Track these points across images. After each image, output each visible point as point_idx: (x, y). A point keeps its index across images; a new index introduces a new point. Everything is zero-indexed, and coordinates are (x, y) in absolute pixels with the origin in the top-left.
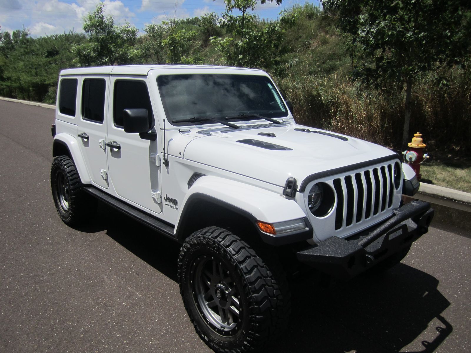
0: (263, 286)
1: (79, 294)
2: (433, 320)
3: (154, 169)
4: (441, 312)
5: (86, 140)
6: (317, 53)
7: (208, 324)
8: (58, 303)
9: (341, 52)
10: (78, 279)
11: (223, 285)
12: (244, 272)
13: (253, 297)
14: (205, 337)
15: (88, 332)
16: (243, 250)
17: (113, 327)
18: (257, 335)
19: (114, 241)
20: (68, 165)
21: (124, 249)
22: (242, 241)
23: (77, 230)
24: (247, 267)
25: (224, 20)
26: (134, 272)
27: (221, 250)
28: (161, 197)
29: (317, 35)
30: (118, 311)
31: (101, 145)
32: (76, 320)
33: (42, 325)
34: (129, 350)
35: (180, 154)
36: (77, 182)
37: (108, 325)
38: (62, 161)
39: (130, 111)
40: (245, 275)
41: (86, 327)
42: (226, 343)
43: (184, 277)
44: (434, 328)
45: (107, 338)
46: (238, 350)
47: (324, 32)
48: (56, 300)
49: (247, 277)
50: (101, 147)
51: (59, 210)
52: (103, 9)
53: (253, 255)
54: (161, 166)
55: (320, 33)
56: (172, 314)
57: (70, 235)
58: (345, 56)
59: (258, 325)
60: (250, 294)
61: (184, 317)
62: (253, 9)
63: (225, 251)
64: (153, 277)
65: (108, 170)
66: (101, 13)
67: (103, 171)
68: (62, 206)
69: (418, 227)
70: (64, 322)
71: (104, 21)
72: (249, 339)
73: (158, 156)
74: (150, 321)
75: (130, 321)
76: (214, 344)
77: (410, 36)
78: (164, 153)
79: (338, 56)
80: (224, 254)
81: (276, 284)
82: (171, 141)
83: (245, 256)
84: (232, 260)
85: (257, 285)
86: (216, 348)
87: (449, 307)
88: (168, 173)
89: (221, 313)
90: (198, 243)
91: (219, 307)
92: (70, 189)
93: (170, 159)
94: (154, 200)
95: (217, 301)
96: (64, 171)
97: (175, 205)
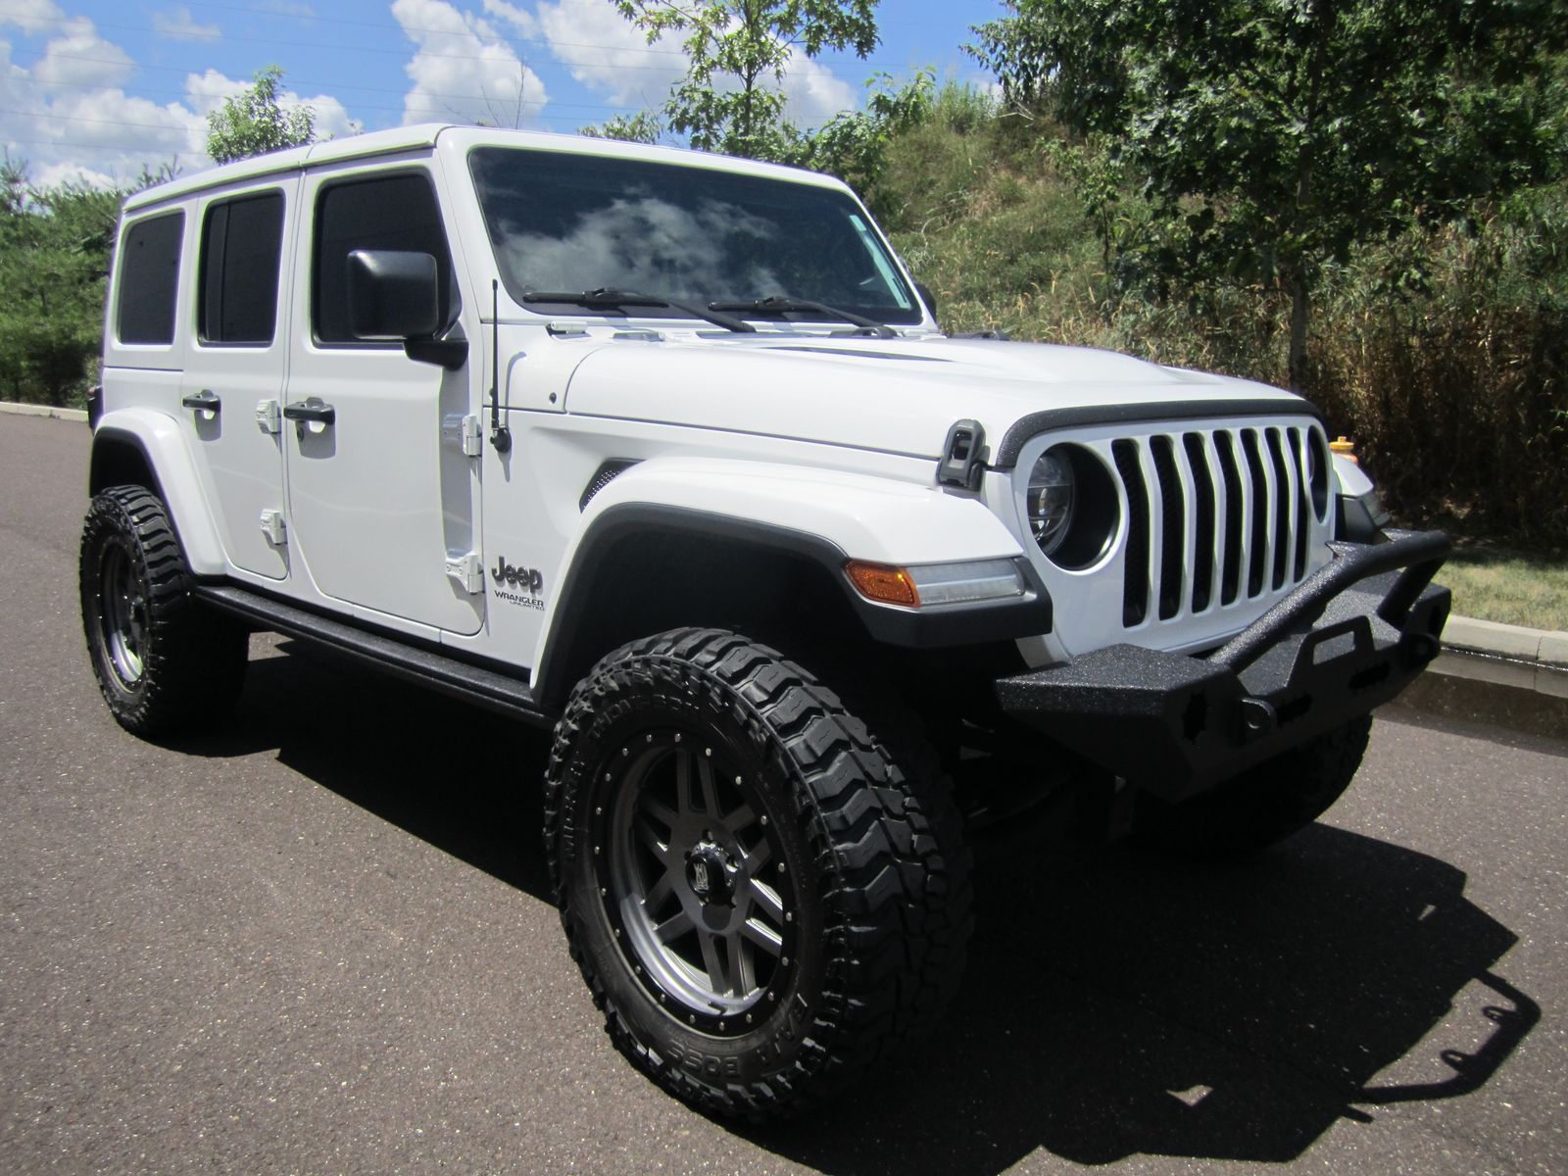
0: (873, 813)
1: (173, 937)
2: (1466, 987)
3: (457, 466)
4: (1491, 964)
5: (208, 415)
6: (989, 232)
7: (659, 1002)
8: (89, 968)
9: (1065, 225)
10: (169, 893)
11: (720, 844)
12: (799, 762)
13: (837, 851)
14: (652, 1054)
15: (202, 1055)
17: (298, 1037)
18: (854, 1001)
19: (305, 779)
20: (142, 514)
21: (342, 801)
22: (790, 663)
23: (170, 749)
24: (813, 747)
25: (683, 105)
26: (378, 870)
27: (712, 694)
28: (481, 570)
29: (987, 178)
30: (320, 987)
31: (263, 420)
32: (157, 1018)
33: (23, 1035)
34: (360, 1110)
35: (553, 398)
36: (174, 572)
37: (280, 1031)
38: (123, 501)
39: (374, 257)
40: (803, 775)
41: (196, 1041)
42: (731, 1062)
43: (567, 832)
44: (1475, 1012)
45: (274, 1072)
46: (781, 1079)
47: (1009, 167)
48: (82, 957)
49: (812, 779)
50: (264, 428)
51: (105, 686)
52: (277, 87)
53: (832, 706)
54: (480, 455)
55: (996, 171)
56: (520, 992)
57: (143, 764)
58: (1081, 238)
59: (856, 962)
60: (826, 845)
61: (568, 1002)
62: (778, 73)
63: (727, 695)
64: (448, 884)
65: (287, 511)
66: (272, 100)
67: (267, 514)
68: (117, 668)
69: (1403, 639)
70: (110, 1026)
71: (279, 125)
72: (824, 1024)
73: (473, 418)
74: (439, 1015)
75: (365, 1017)
76: (684, 1076)
77: (1299, 136)
78: (495, 407)
79: (1057, 239)
80: (723, 706)
81: (920, 813)
82: (519, 362)
83: (802, 708)
84: (755, 724)
85: (851, 809)
86: (692, 1087)
87: (1515, 948)
88: (508, 479)
89: (710, 955)
90: (624, 688)
91: (703, 932)
92: (150, 595)
93: (513, 423)
94: (456, 586)
95: (695, 913)
96: (129, 533)
97: (533, 591)
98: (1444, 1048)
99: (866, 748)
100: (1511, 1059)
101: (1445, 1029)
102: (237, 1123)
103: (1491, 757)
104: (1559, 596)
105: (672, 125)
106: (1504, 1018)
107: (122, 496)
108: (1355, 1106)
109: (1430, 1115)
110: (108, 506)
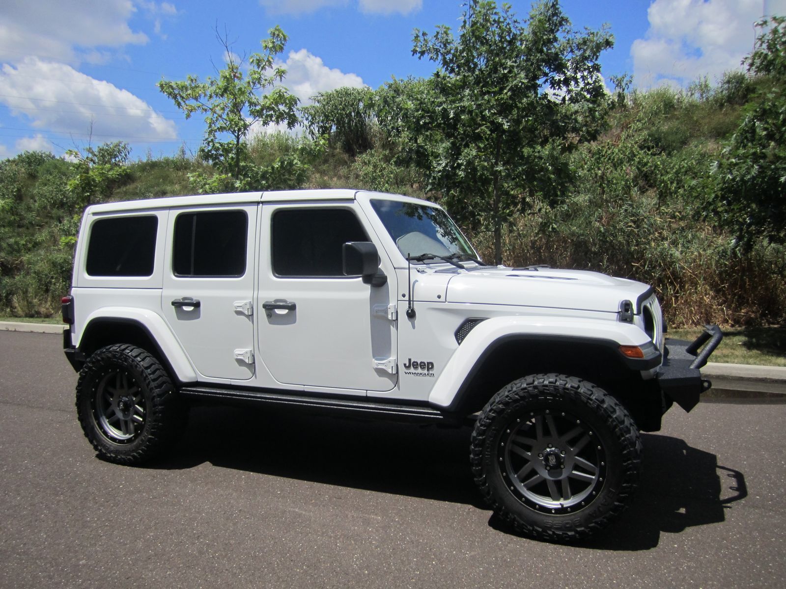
2: (717, 470)
4: (716, 463)
5: (188, 308)
7: (535, 508)
11: (556, 448)
12: (609, 411)
14: (536, 528)
15: (368, 566)
16: (594, 390)
20: (142, 357)
25: (208, 148)
26: (330, 498)
28: (396, 365)
31: (239, 310)
35: (439, 297)
36: (164, 383)
38: (127, 351)
40: (611, 415)
41: (358, 563)
42: (577, 521)
43: (487, 455)
50: (239, 314)
54: (397, 320)
59: (635, 472)
60: (623, 436)
63: (577, 393)
64: (366, 497)
65: (256, 349)
67: (240, 351)
72: (623, 495)
75: (408, 543)
78: (409, 301)
80: (574, 397)
82: (417, 284)
84: (590, 401)
85: (627, 423)
86: (559, 535)
87: (717, 458)
88: (414, 327)
89: (552, 488)
90: (523, 398)
91: (550, 480)
92: (154, 394)
93: (417, 307)
94: (381, 372)
95: (545, 474)
96: (136, 366)
97: (428, 370)
98: (729, 487)
99: (619, 405)
100: (747, 486)
101: (723, 482)
106: (735, 477)
107: (125, 349)
109: (743, 503)
110: (114, 355)
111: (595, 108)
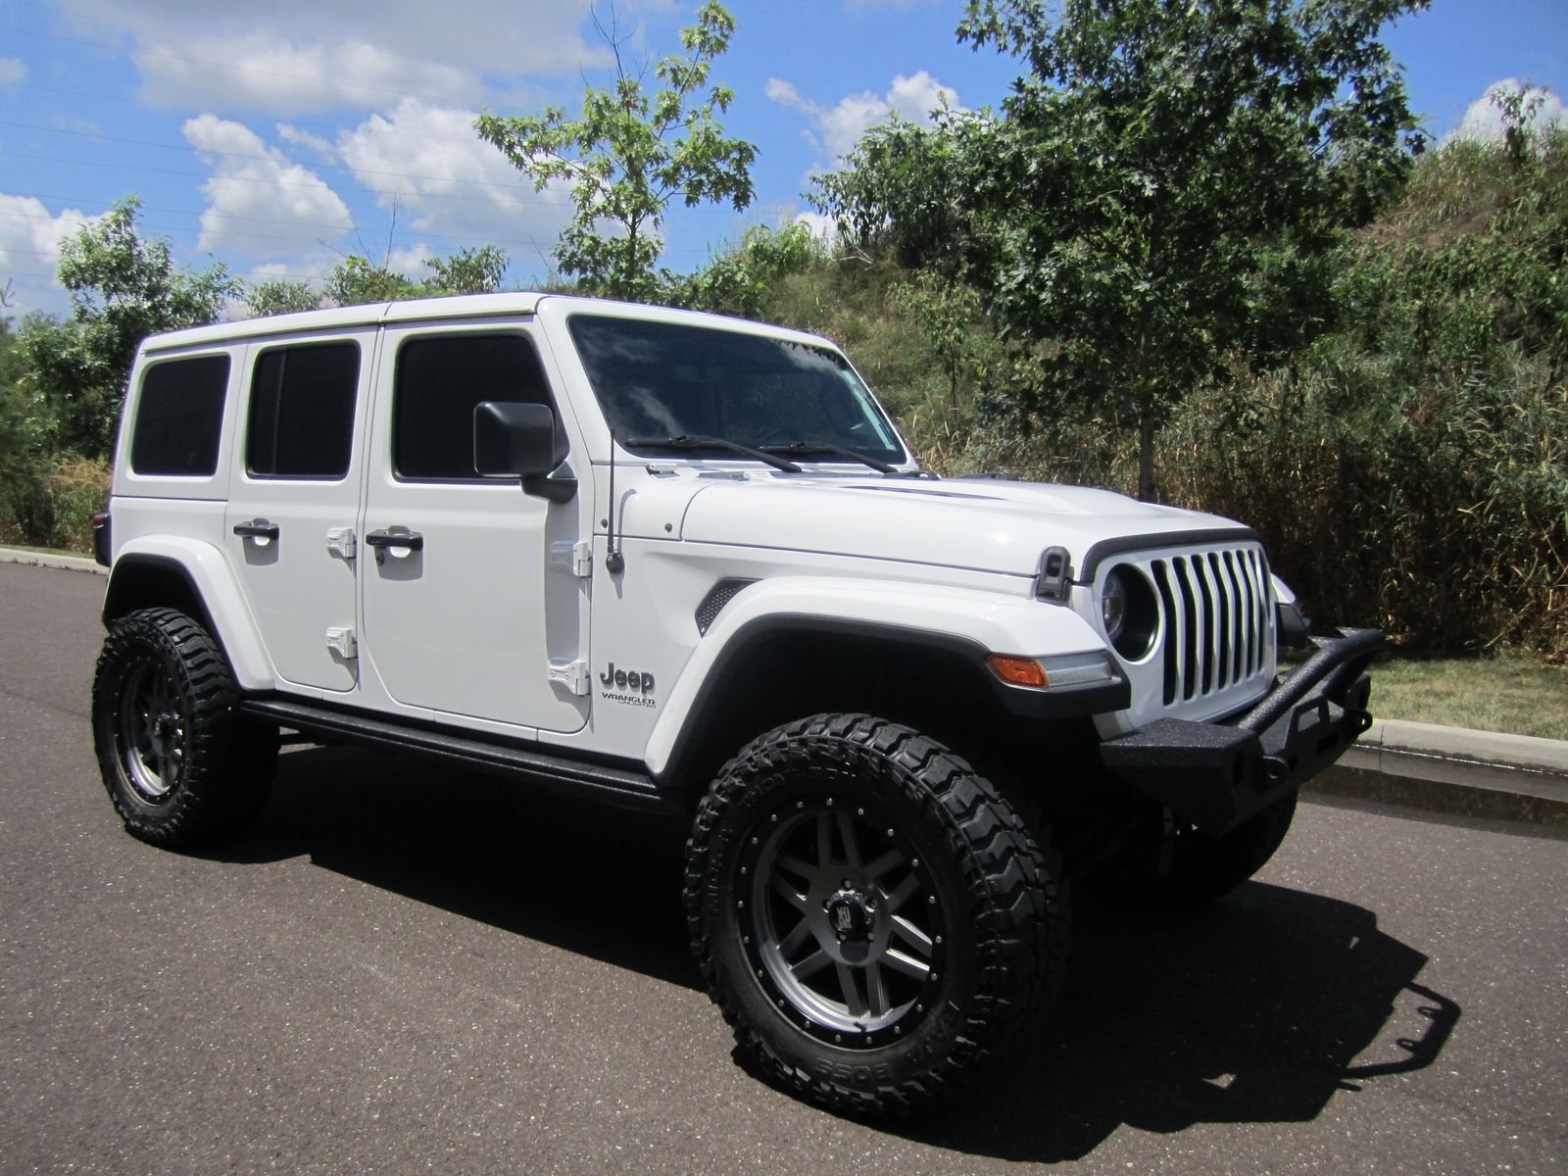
0: (1009, 851)
1: (306, 1015)
2: (1400, 995)
4: (1413, 977)
5: (261, 541)
7: (804, 1028)
8: (242, 1044)
9: (910, 362)
10: (280, 979)
11: (858, 890)
12: (952, 813)
13: (987, 882)
14: (799, 1073)
15: (392, 1105)
16: (935, 760)
17: (470, 1086)
18: (1002, 1001)
19: (350, 879)
20: (183, 634)
22: (926, 738)
24: (962, 799)
25: (570, 249)
26: (463, 952)
27: (870, 764)
28: (588, 677)
29: (831, 316)
30: (467, 1047)
31: (333, 546)
32: (331, 1080)
33: (216, 1101)
35: (669, 528)
36: (217, 688)
37: (451, 1083)
38: (161, 622)
39: (500, 408)
40: (956, 823)
41: (379, 1094)
42: (880, 1068)
43: (712, 891)
44: (1412, 1011)
45: (466, 1113)
46: (932, 1074)
47: (850, 306)
48: (229, 1035)
49: (964, 825)
51: (120, 801)
52: (134, 216)
53: (966, 769)
54: (591, 576)
55: (839, 310)
57: (183, 872)
58: (925, 373)
59: (1004, 968)
60: (978, 876)
62: (657, 222)
63: (884, 763)
65: (360, 628)
66: (129, 229)
67: (336, 632)
68: (135, 785)
69: (1345, 713)
71: (135, 253)
72: (975, 1022)
73: (583, 545)
74: (586, 1062)
75: (521, 1068)
76: (833, 1087)
77: (1145, 293)
78: (611, 535)
79: (902, 374)
80: (881, 772)
81: (1039, 851)
82: (631, 496)
83: (948, 771)
84: (911, 785)
85: (996, 846)
86: (841, 1095)
87: (1428, 964)
88: (620, 595)
89: (848, 985)
90: (779, 765)
91: (841, 965)
92: (195, 710)
93: (629, 551)
94: (560, 690)
95: (832, 948)
96: (170, 652)
97: (644, 691)
98: (1397, 1038)
99: (995, 801)
100: (1448, 1042)
101: (1393, 1024)
102: (456, 1153)
103: (1366, 824)
104: (1387, 692)
105: (560, 267)
106: (1434, 1014)
107: (160, 617)
108: (1345, 1081)
109: (1402, 1084)
110: (141, 628)
111: (1377, 150)
